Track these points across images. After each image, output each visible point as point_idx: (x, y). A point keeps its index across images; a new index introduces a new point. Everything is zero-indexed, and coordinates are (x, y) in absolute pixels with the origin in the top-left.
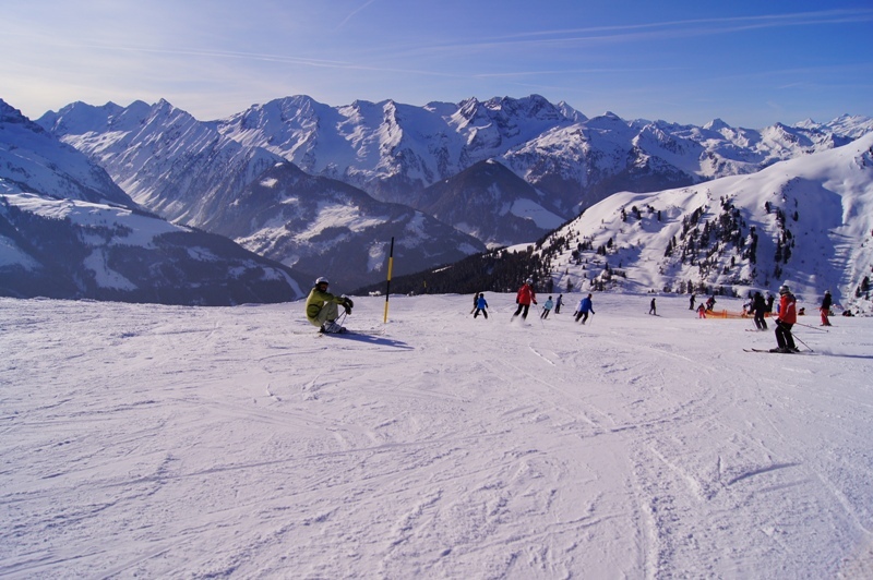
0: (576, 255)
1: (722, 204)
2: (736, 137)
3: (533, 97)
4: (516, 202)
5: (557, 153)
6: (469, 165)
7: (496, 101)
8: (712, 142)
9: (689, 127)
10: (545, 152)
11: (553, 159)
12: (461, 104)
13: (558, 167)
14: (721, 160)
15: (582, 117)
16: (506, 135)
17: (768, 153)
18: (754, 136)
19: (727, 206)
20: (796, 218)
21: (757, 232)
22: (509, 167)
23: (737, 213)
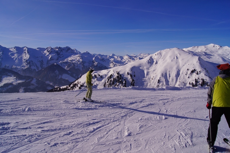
0: (80, 88)
1: (117, 73)
2: (118, 58)
3: (67, 47)
4: (63, 75)
5: (74, 62)
6: (49, 65)
7: (57, 48)
8: (112, 59)
9: (106, 56)
10: (70, 62)
11: (73, 63)
12: (47, 48)
13: (74, 65)
14: (115, 63)
15: (80, 53)
16: (60, 57)
17: (125, 62)
18: (122, 58)
19: (118, 74)
20: (135, 76)
21: (126, 80)
22: (60, 65)
23: (121, 75)
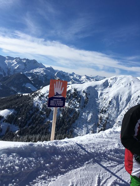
0: (40, 97)
1: (74, 90)
2: (77, 77)
3: (34, 60)
4: (27, 84)
5: (38, 74)
6: (16, 73)
7: (24, 59)
8: (72, 77)
9: (67, 73)
11: (37, 75)
12: (16, 58)
13: (38, 77)
14: (73, 81)
15: (44, 67)
16: (26, 68)
17: (83, 81)
18: (80, 77)
20: (89, 95)
21: (81, 97)
22: (26, 75)
23: (77, 92)
